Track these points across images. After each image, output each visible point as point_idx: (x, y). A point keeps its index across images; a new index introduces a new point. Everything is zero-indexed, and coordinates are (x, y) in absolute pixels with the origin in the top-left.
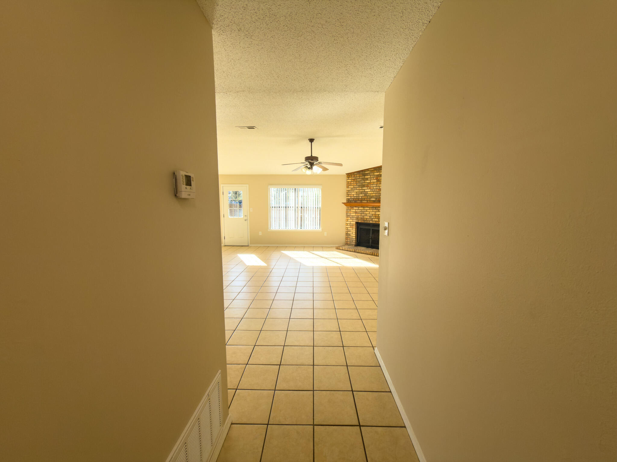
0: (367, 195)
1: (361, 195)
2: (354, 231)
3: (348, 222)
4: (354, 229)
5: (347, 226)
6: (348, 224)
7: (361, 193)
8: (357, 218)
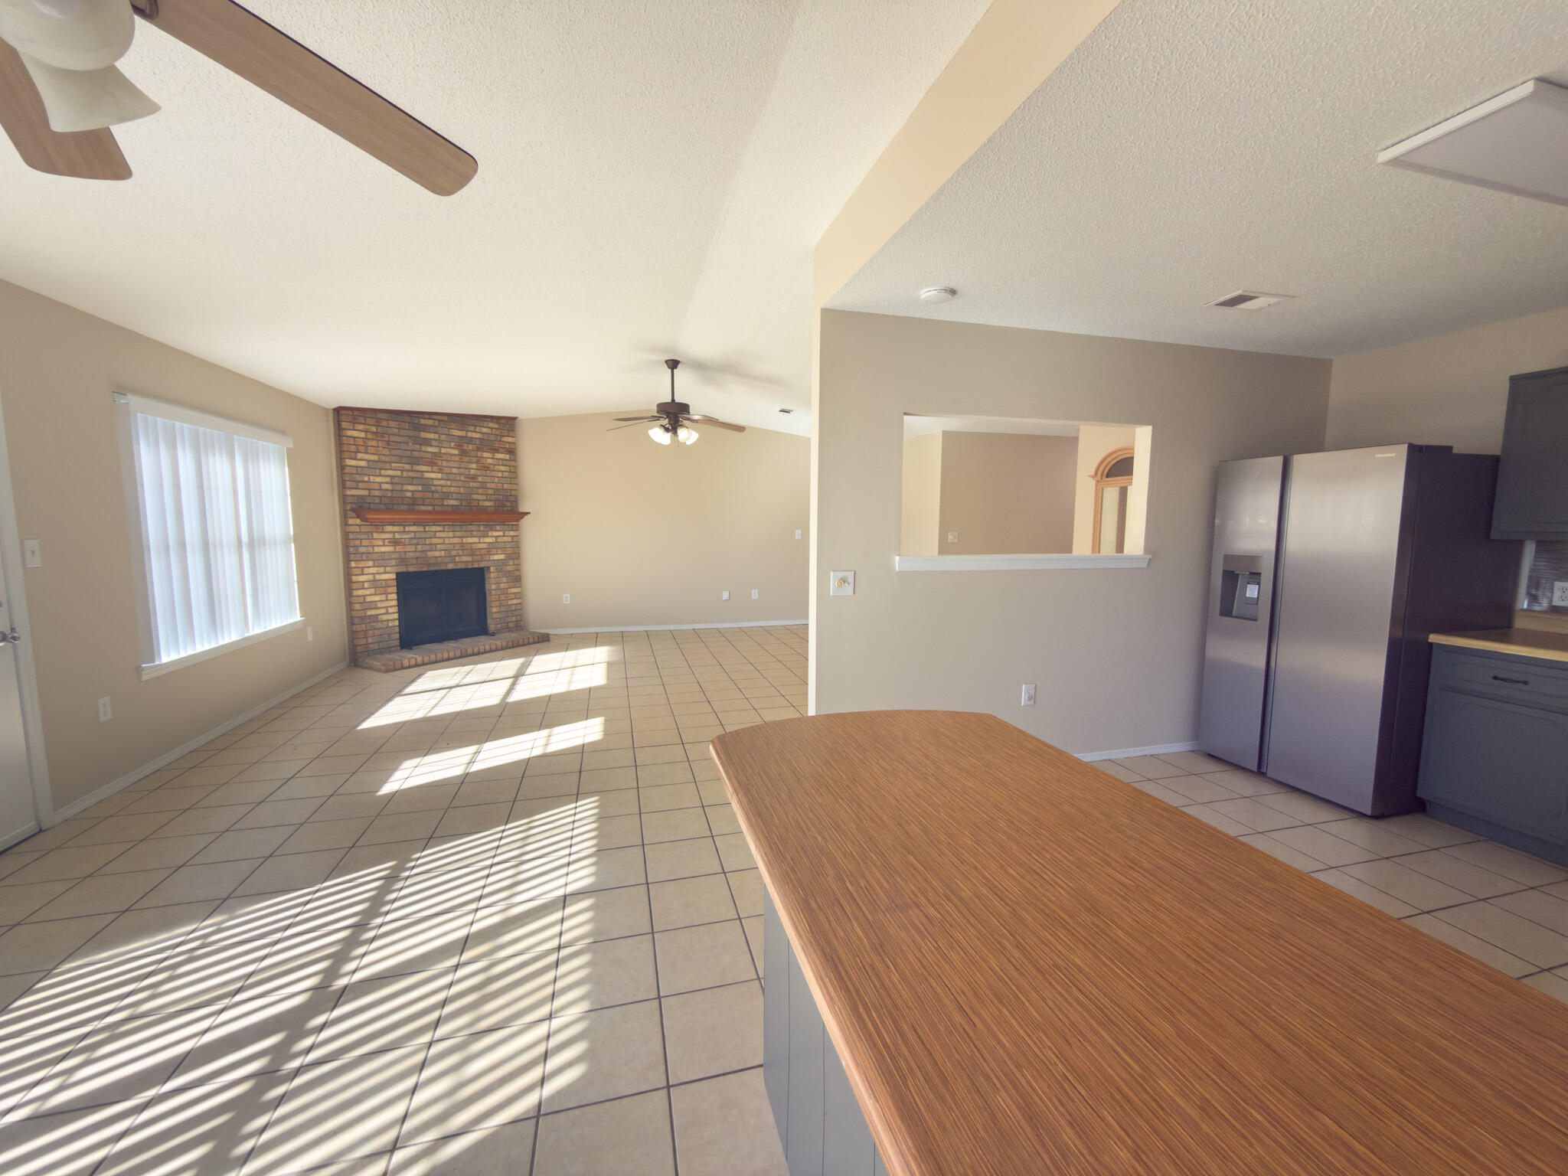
0: (433, 488)
1: (411, 488)
4: (393, 598)
7: (411, 481)
8: (402, 561)
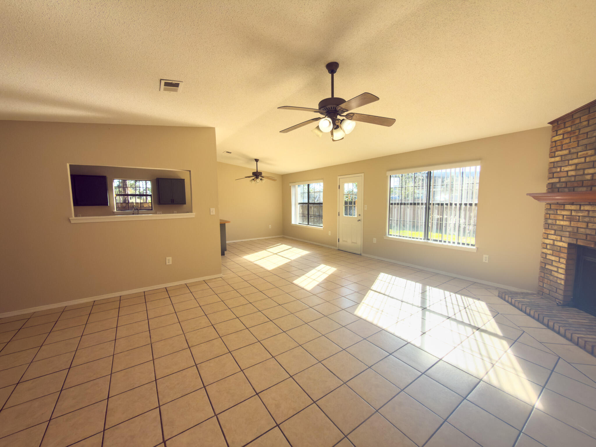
2: (563, 266)
3: (547, 241)
4: (563, 261)
5: (545, 251)
6: (547, 244)
8: (574, 234)
